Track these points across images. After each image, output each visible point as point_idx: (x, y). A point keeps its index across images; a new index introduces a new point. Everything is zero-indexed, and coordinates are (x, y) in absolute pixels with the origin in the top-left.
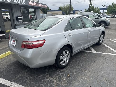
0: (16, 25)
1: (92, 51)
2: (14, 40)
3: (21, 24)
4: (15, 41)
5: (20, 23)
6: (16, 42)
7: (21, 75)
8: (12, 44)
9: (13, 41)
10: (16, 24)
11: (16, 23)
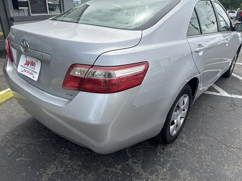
0: (12, 19)
1: (219, 92)
2: (29, 59)
3: (25, 16)
4: (33, 64)
5: (22, 14)
6: (37, 68)
7: (57, 168)
8: (24, 73)
9: (27, 63)
10: (12, 16)
11: (13, 14)
